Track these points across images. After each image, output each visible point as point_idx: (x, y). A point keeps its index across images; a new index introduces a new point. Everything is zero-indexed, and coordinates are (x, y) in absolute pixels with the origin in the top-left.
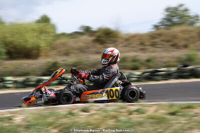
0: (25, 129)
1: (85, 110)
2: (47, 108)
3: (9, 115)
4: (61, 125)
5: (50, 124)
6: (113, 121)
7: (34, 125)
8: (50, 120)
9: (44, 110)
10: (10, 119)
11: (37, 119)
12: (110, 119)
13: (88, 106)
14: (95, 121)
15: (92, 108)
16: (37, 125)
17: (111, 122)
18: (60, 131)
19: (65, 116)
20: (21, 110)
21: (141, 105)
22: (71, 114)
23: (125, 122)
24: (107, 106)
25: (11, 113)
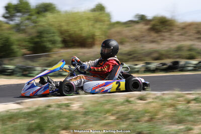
0: (83, 116)
1: (141, 98)
2: (104, 96)
3: (67, 102)
4: (118, 112)
5: (108, 111)
6: (171, 109)
7: (92, 112)
8: (107, 107)
9: (101, 97)
10: (67, 106)
11: (94, 106)
12: (168, 107)
13: (145, 94)
14: (153, 109)
15: (148, 96)
16: (95, 111)
17: (169, 111)
18: (118, 118)
19: (122, 104)
20: (78, 98)
21: (199, 94)
22: (128, 101)
23: (184, 111)
24: (164, 94)
25: (68, 100)
